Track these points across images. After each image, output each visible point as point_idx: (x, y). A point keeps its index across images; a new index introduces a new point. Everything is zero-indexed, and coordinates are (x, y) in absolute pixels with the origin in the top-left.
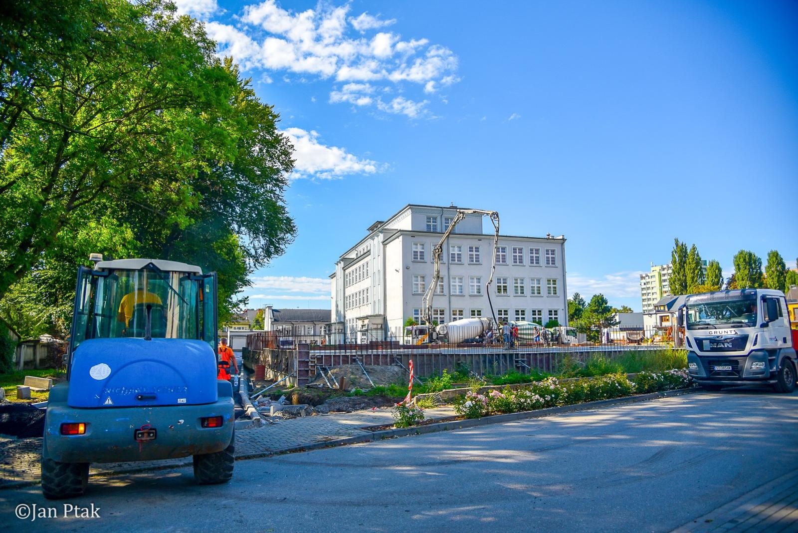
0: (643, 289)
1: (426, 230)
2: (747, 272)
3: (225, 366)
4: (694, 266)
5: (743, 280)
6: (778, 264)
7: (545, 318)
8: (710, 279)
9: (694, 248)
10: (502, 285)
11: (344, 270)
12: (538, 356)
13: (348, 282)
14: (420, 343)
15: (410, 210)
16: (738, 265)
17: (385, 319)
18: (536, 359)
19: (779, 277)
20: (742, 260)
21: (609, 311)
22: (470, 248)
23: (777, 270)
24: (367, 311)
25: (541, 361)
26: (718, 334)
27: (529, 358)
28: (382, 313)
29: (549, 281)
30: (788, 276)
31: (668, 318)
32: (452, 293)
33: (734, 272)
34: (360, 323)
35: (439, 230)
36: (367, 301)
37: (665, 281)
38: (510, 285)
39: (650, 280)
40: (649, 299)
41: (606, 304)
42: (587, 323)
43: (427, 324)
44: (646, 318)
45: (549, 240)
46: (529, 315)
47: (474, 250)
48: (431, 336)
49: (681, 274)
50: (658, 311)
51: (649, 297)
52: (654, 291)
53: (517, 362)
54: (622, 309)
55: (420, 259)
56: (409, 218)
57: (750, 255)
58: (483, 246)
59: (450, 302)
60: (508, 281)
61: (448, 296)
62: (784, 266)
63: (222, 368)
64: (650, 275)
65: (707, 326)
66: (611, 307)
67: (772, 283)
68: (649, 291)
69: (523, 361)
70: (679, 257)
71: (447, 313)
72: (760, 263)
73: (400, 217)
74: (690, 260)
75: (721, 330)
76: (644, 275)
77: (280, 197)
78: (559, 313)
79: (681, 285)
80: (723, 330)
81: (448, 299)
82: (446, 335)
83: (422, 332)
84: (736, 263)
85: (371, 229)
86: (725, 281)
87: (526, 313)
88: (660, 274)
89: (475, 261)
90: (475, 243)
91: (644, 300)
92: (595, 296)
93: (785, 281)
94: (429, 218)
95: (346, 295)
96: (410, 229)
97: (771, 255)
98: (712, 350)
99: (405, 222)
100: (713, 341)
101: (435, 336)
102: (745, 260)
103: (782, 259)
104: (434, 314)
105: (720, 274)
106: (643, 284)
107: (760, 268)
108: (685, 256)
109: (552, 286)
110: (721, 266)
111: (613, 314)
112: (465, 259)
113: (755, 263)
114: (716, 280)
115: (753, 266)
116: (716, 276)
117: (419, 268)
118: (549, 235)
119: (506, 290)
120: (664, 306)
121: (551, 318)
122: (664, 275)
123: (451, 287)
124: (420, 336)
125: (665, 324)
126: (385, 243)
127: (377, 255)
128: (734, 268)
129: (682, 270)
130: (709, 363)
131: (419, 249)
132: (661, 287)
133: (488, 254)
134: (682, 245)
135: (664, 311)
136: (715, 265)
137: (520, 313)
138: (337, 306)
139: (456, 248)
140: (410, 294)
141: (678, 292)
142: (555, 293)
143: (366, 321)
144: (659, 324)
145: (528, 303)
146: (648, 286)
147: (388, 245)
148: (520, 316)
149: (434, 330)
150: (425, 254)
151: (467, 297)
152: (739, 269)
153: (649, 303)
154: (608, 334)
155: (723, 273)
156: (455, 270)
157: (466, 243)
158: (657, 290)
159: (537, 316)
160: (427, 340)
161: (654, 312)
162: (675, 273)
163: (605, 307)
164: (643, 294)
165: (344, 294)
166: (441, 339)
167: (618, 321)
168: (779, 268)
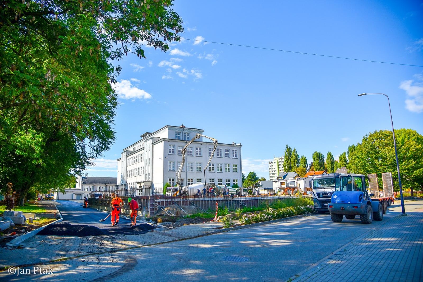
0: (270, 169)
1: (175, 139)
2: (318, 161)
3: (117, 207)
4: (295, 158)
5: (316, 165)
6: (331, 158)
7: (232, 183)
8: (302, 164)
9: (295, 150)
10: (212, 167)
11: (127, 157)
12: (249, 201)
13: (129, 163)
14: (175, 196)
15: (167, 128)
16: (314, 158)
17: (152, 183)
18: (248, 202)
19: (331, 164)
20: (316, 156)
21: (257, 180)
22: (197, 148)
23: (331, 161)
24: (142, 179)
25: (250, 203)
26: (326, 191)
27: (245, 202)
28: (151, 180)
29: (234, 165)
30: (335, 164)
31: (284, 183)
32: (187, 171)
33: (312, 161)
34: (139, 185)
35: (181, 139)
36: (141, 174)
37: (280, 165)
38: (216, 167)
39: (273, 164)
40: (273, 174)
41: (256, 176)
42: (247, 185)
43: (178, 186)
44: (274, 183)
45: (234, 145)
46: (224, 182)
47: (199, 149)
48: (180, 192)
49: (289, 162)
50: (280, 180)
51: (273, 173)
52: (275, 170)
53: (240, 203)
54: (261, 178)
55: (172, 153)
56: (167, 132)
57: (320, 153)
58: (203, 147)
59: (186, 175)
60: (214, 165)
61: (185, 172)
62: (333, 159)
63: (116, 207)
64: (273, 162)
65: (321, 188)
66: (258, 178)
67: (329, 167)
68: (272, 170)
69: (243, 203)
70: (288, 154)
71: (185, 180)
72: (324, 158)
73: (161, 131)
74: (293, 155)
75: (326, 189)
76: (271, 162)
77: (112, 121)
78: (238, 181)
79: (289, 167)
80: (327, 189)
81: (186, 173)
82: (188, 191)
83: (176, 190)
84: (314, 157)
85: (143, 136)
86: (309, 166)
87: (223, 181)
88: (278, 161)
89: (199, 155)
90: (199, 146)
91: (270, 174)
92: (250, 172)
93: (334, 166)
94: (176, 133)
95: (127, 170)
96: (167, 138)
97: (328, 154)
98: (323, 197)
99: (164, 134)
100: (323, 194)
101: (182, 192)
102: (317, 156)
103: (333, 156)
104: (182, 181)
105: (306, 162)
106: (270, 166)
107: (323, 160)
108: (291, 154)
109: (235, 168)
110: (307, 159)
111: (259, 181)
112: (194, 154)
113: (321, 157)
114: (305, 165)
115: (321, 159)
116: (305, 163)
117: (171, 158)
118: (233, 143)
119: (213, 169)
120: (282, 177)
121: (235, 183)
122: (280, 162)
123: (187, 168)
124: (175, 192)
125: (283, 186)
126: (153, 144)
127: (148, 150)
128: (313, 159)
129: (289, 160)
130: (322, 202)
131: (172, 148)
132: (279, 168)
133: (205, 151)
134: (290, 148)
135: (282, 180)
136: (304, 158)
137: (220, 181)
138: (122, 176)
139: (190, 148)
140: (166, 170)
141: (287, 171)
142: (237, 171)
143: (142, 184)
144: (280, 187)
145: (224, 176)
146: (272, 167)
147: (155, 145)
148: (220, 182)
149: (182, 189)
150: (175, 151)
151: (195, 172)
152: (315, 160)
153: (273, 175)
154: (258, 191)
155: (308, 162)
156: (189, 159)
157: (195, 146)
158: (277, 169)
159: (228, 182)
160: (178, 193)
161: (278, 180)
162: (286, 162)
163: (255, 178)
164: (270, 171)
165: (126, 169)
166: (185, 193)
167: (260, 185)
168: (332, 160)
